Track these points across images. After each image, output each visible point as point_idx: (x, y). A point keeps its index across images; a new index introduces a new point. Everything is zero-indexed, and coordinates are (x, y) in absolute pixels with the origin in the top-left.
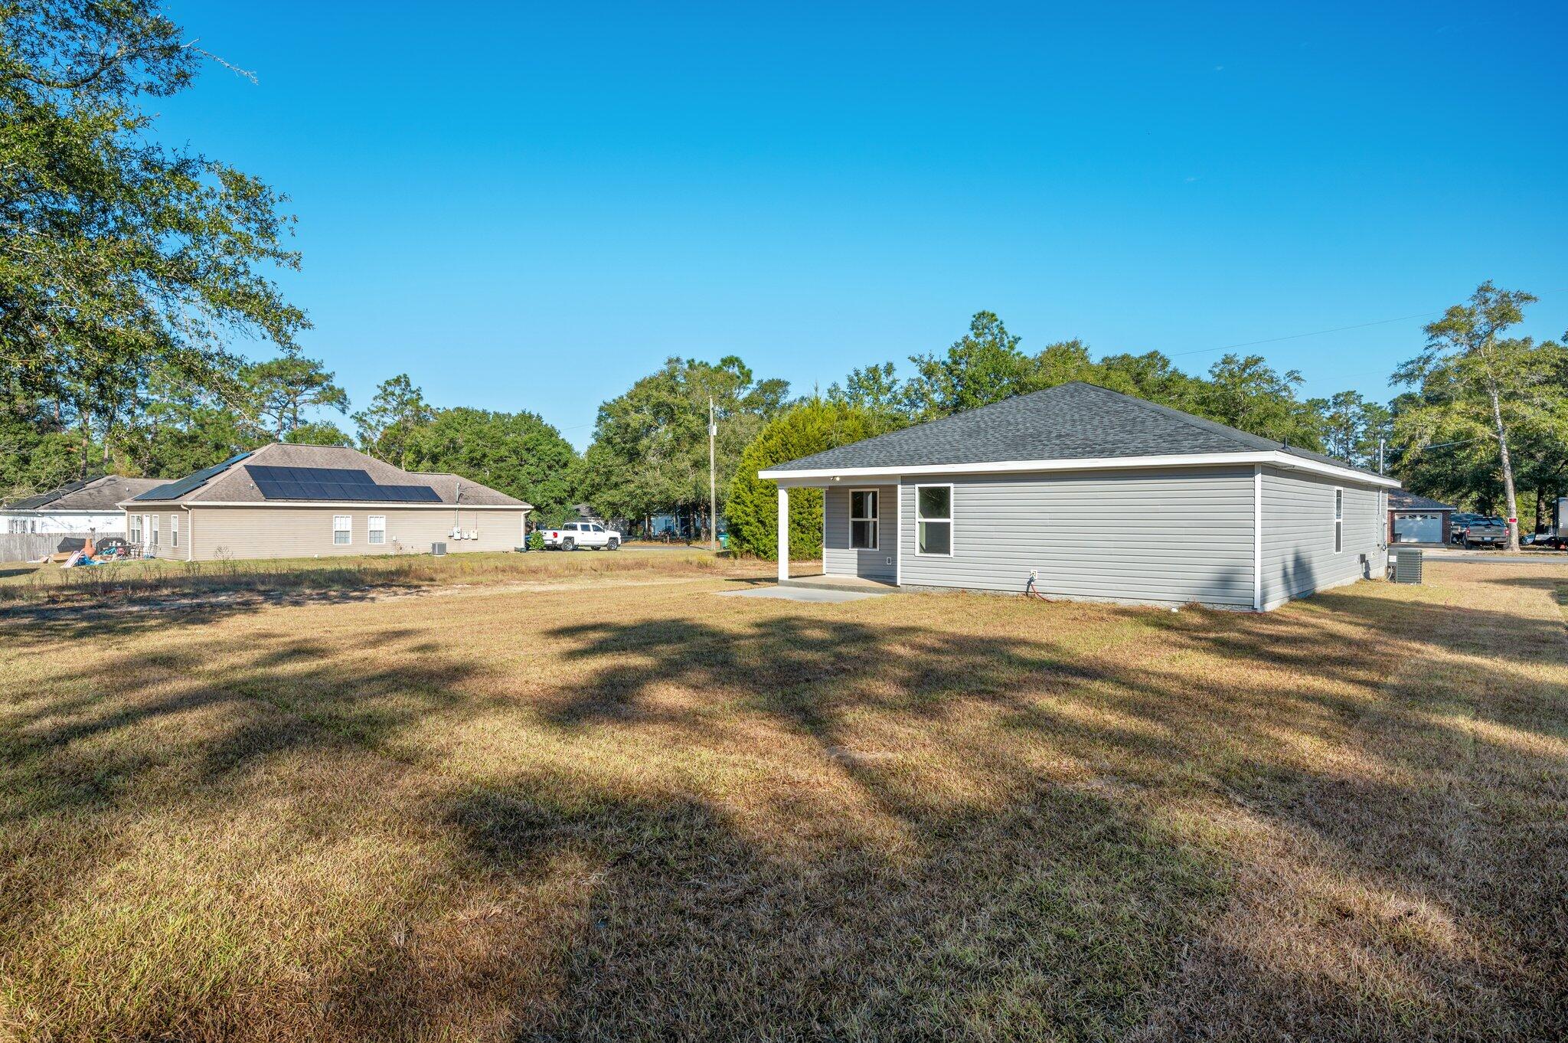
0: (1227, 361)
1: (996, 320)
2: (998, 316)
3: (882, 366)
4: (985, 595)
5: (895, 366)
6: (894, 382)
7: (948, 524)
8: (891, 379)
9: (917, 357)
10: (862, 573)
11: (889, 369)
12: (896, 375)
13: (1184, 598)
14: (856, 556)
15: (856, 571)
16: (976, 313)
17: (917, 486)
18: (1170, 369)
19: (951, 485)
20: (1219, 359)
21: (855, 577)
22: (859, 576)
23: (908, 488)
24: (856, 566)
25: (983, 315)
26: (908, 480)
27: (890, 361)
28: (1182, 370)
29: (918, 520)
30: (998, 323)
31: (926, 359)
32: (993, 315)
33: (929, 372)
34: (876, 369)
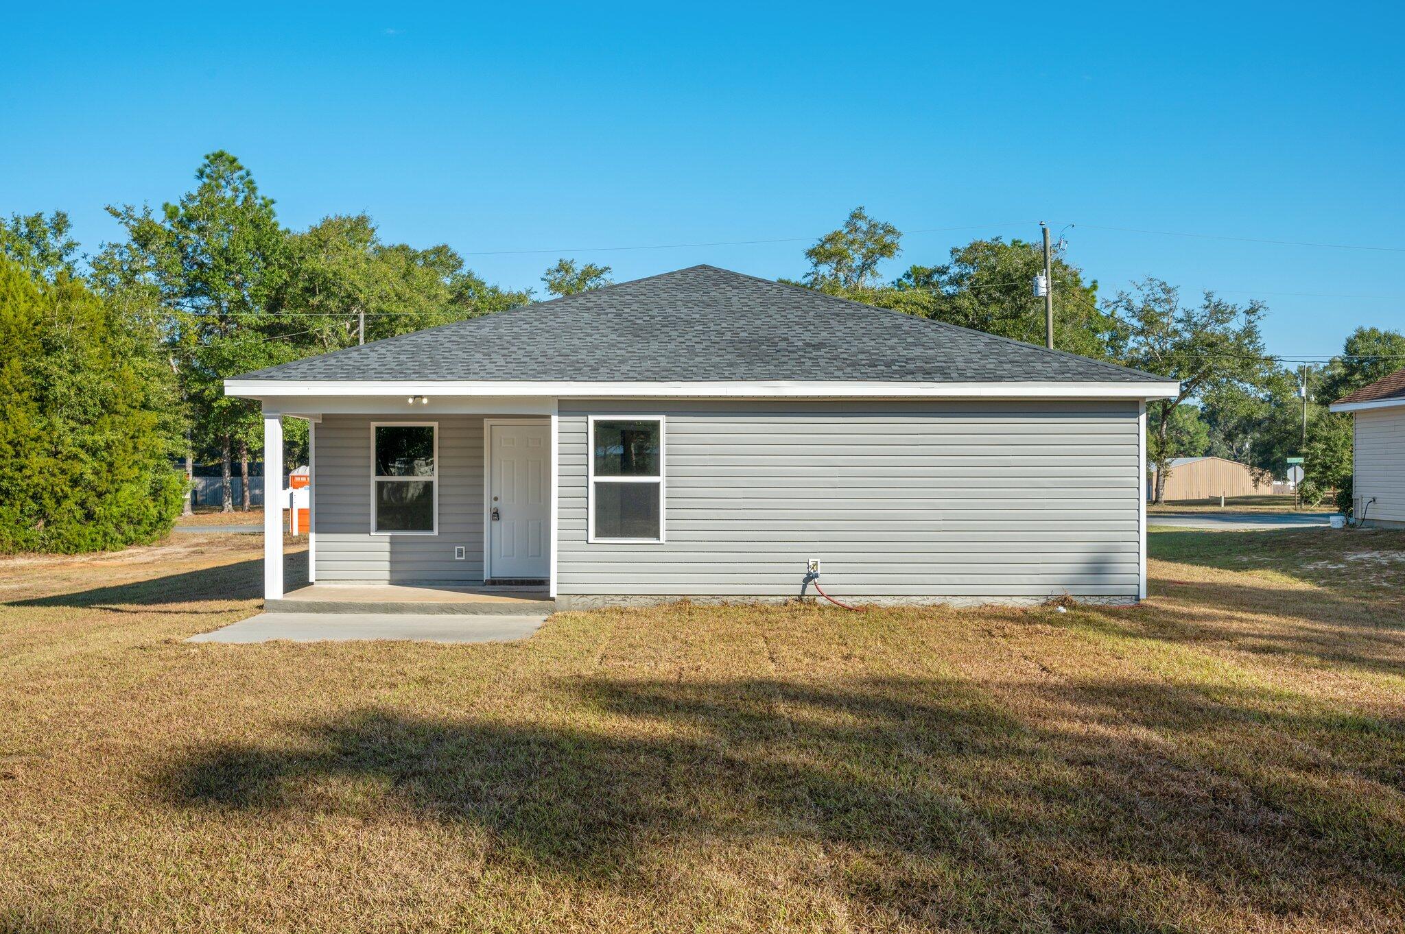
0: (563, 267)
1: (241, 168)
2: (240, 162)
3: (47, 217)
4: (725, 604)
5: (71, 218)
6: (70, 247)
7: (656, 486)
8: (63, 240)
9: (121, 209)
10: (398, 577)
11: (60, 225)
12: (71, 234)
13: (1046, 590)
14: (387, 547)
15: (387, 575)
16: (209, 152)
17: (592, 419)
18: (464, 271)
19: (662, 419)
20: (554, 265)
21: (385, 586)
22: (393, 582)
23: (575, 422)
24: (387, 565)
25: (220, 156)
26: (569, 406)
27: (62, 210)
28: (479, 274)
29: (593, 479)
30: (243, 173)
31: (138, 214)
32: (235, 160)
33: (143, 238)
34: (36, 220)
